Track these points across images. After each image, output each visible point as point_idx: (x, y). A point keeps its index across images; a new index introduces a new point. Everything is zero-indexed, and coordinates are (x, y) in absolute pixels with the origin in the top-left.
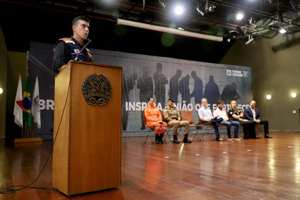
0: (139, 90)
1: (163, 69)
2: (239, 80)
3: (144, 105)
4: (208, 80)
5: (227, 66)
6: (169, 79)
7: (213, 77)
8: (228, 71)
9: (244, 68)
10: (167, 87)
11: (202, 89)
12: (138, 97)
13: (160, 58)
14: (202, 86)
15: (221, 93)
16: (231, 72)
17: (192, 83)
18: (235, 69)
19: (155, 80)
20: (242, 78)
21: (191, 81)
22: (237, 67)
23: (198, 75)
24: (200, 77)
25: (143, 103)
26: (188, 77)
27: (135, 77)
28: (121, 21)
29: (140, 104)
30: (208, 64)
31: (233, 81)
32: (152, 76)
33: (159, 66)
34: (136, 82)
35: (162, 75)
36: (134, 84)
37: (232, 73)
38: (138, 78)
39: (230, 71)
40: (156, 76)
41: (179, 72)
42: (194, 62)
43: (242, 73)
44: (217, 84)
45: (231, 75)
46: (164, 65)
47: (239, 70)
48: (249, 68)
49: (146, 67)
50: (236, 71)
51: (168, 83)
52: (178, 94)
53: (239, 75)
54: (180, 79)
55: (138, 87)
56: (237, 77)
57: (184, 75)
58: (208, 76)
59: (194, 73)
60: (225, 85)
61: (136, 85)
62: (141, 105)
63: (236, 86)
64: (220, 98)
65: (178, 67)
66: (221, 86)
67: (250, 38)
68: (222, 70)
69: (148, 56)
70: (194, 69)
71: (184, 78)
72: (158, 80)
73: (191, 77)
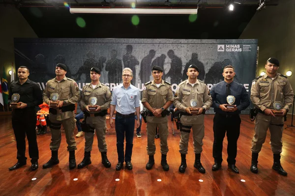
0: (107, 72)
1: (133, 50)
2: (236, 56)
3: (113, 86)
4: (190, 58)
5: (218, 40)
6: (140, 61)
7: (197, 55)
8: (219, 46)
9: (245, 40)
10: (138, 68)
11: (181, 68)
12: (107, 78)
14: (182, 66)
15: (206, 72)
16: (223, 48)
17: (168, 63)
18: (230, 44)
19: (124, 62)
20: (241, 54)
21: (168, 60)
22: (234, 41)
23: (177, 53)
24: (179, 56)
25: (111, 84)
26: (163, 57)
27: (103, 60)
28: (73, 10)
29: (108, 84)
30: (190, 40)
33: (130, 48)
34: (105, 65)
35: (132, 57)
36: (103, 66)
37: (225, 48)
38: (106, 61)
39: (223, 46)
40: (125, 58)
41: (152, 52)
42: (172, 40)
43: (241, 47)
44: (202, 61)
45: (223, 51)
46: (134, 46)
47: (237, 44)
48: (253, 41)
49: (115, 50)
50: (232, 46)
51: (138, 64)
52: (150, 75)
53: (236, 50)
54: (153, 60)
55: (106, 70)
56: (233, 53)
57: (158, 55)
58: (190, 54)
59: (171, 53)
60: (213, 62)
61: (104, 68)
62: (109, 86)
63: (231, 62)
64: (205, 77)
65: (151, 48)
66: (207, 63)
67: (262, 2)
68: (211, 46)
69: (117, 39)
70: (171, 47)
71: (158, 58)
72: (128, 62)
73: (167, 57)
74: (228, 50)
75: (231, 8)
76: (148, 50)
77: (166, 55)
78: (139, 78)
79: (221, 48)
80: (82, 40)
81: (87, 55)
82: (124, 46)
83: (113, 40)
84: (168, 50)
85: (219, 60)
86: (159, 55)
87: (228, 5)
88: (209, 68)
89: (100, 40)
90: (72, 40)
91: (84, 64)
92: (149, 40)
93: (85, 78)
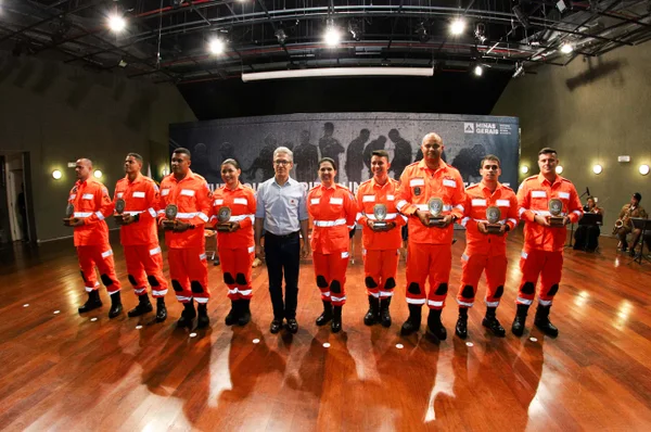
1: (335, 131)
2: (491, 140)
5: (465, 117)
6: (346, 146)
8: (466, 125)
9: (502, 118)
10: (343, 158)
11: (410, 158)
13: (331, 114)
14: (411, 154)
16: (472, 127)
17: (389, 148)
18: (482, 122)
19: (321, 148)
20: (498, 137)
22: (487, 117)
26: (382, 140)
28: (246, 77)
30: (423, 115)
31: (477, 142)
32: (317, 143)
33: (329, 127)
35: (334, 140)
37: (475, 129)
38: (293, 148)
39: (472, 125)
40: (323, 143)
42: (395, 115)
43: (497, 127)
45: (473, 132)
46: (337, 124)
47: (492, 123)
48: (513, 119)
49: (306, 132)
50: (485, 125)
51: (343, 151)
52: (362, 168)
53: (491, 132)
54: (366, 144)
56: (486, 136)
57: (373, 137)
59: (394, 134)
60: (459, 149)
63: (484, 150)
65: (363, 126)
66: (450, 151)
67: (519, 66)
68: (454, 124)
69: (309, 114)
70: (394, 126)
71: (374, 142)
72: (327, 149)
73: (389, 140)
74: (479, 131)
75: (479, 71)
76: (359, 130)
77: (387, 136)
78: (345, 174)
79: (469, 127)
80: (258, 118)
81: (266, 141)
82: (322, 125)
83: (304, 115)
84: (389, 130)
85: (466, 147)
86: (377, 137)
87: (474, 67)
88: (453, 158)
89: (284, 117)
90: (243, 120)
91: (261, 154)
92: (360, 115)
93: (262, 176)
